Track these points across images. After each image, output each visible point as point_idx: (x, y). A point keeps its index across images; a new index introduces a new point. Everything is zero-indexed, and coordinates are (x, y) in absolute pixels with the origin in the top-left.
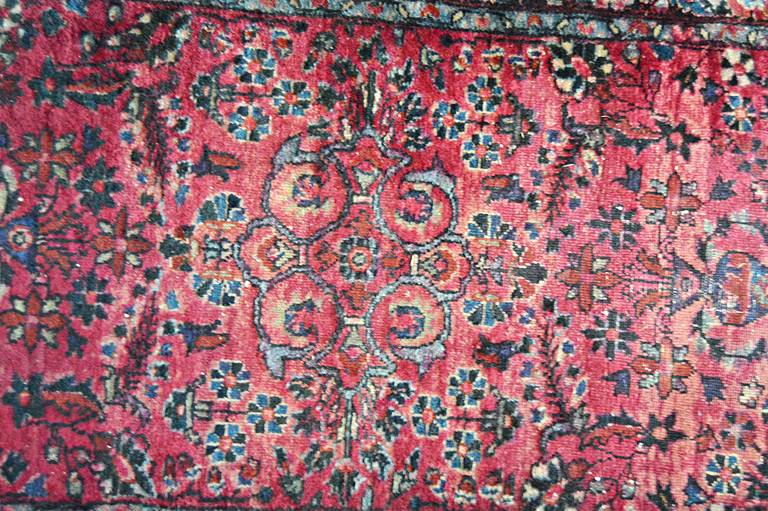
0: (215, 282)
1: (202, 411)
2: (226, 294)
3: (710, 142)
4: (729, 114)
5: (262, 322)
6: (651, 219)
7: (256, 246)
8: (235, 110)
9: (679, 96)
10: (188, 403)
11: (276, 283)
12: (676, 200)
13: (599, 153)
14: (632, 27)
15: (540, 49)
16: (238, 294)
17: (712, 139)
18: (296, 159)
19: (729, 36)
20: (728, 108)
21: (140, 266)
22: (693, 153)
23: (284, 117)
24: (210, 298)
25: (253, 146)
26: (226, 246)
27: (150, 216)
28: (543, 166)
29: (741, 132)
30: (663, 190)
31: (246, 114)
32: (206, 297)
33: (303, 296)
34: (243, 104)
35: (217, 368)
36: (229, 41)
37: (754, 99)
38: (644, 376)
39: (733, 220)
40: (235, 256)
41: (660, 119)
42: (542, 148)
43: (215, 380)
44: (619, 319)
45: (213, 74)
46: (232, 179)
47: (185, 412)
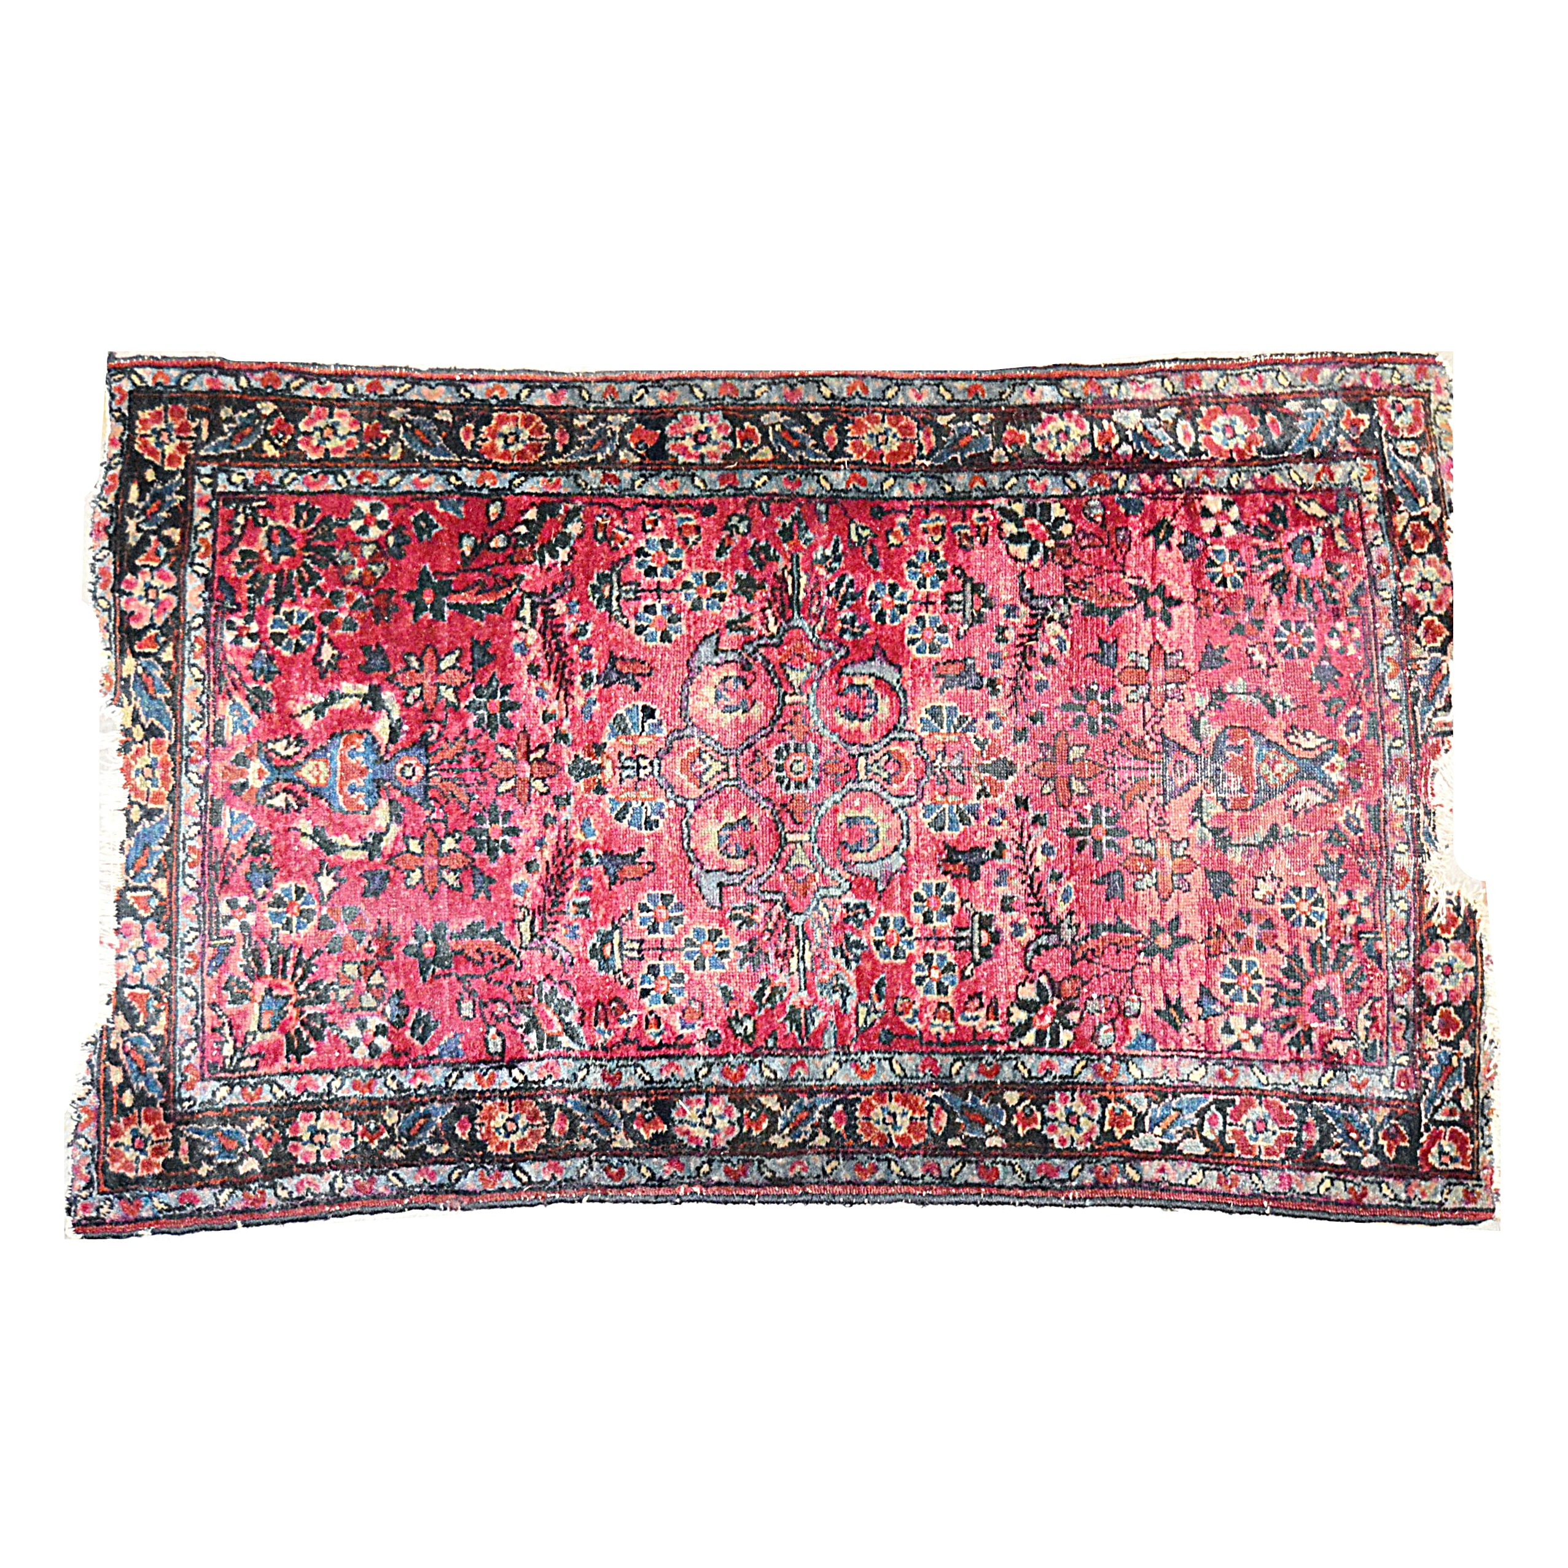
0: (634, 804)
1: (633, 950)
2: (647, 817)
3: (1195, 603)
4: (1215, 570)
5: (693, 846)
6: (1132, 697)
7: (678, 760)
8: (641, 610)
9: (1154, 555)
10: (616, 942)
11: (704, 800)
12: (1160, 673)
13: (1065, 627)
14: (1091, 479)
15: (987, 513)
16: (663, 816)
17: (1196, 600)
18: (717, 660)
19: (1207, 480)
20: (1213, 564)
21: (548, 792)
22: (1175, 618)
23: (699, 614)
24: (630, 824)
25: (666, 649)
26: (643, 762)
27: (555, 736)
28: (1002, 646)
29: (1230, 588)
30: (1144, 662)
31: (655, 613)
32: (625, 822)
33: (736, 814)
34: (649, 602)
35: (645, 901)
36: (628, 532)
37: (1243, 550)
38: (1140, 876)
39: (1230, 690)
40: (656, 773)
41: (1133, 582)
42: (998, 626)
43: (645, 914)
44: (1104, 814)
45: (612, 570)
46: (645, 688)
47: (612, 952)
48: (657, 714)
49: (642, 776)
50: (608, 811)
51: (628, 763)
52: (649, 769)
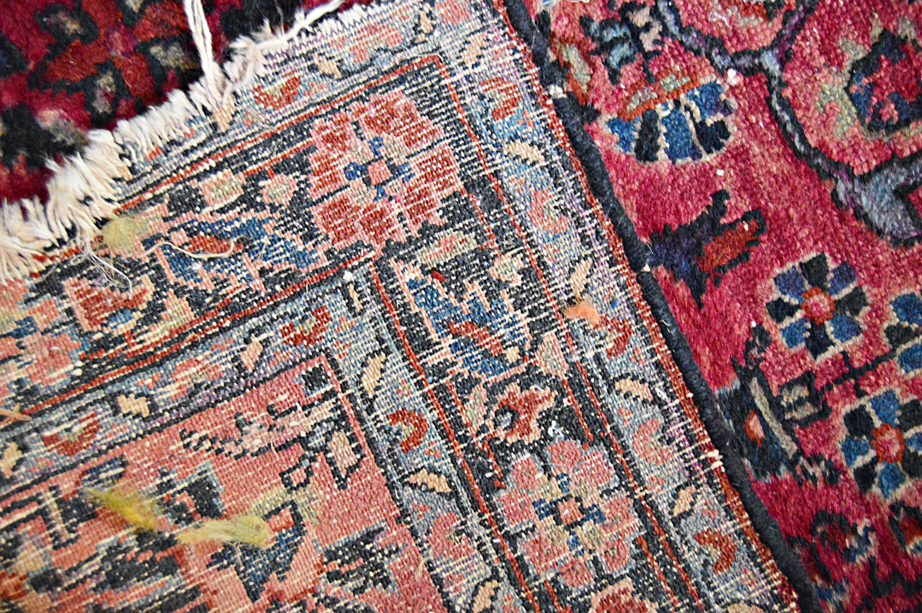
0: (662, 113)
1: (800, 402)
2: (700, 127)
5: (813, 141)
10: (761, 403)
11: (792, 39)
16: (726, 109)
24: (672, 154)
32: (662, 155)
33: (865, 34)
35: (776, 295)
40: (674, 29)
43: (788, 322)
47: (766, 428)
49: (648, 46)
50: (617, 150)
51: (610, 35)
52: (657, 28)
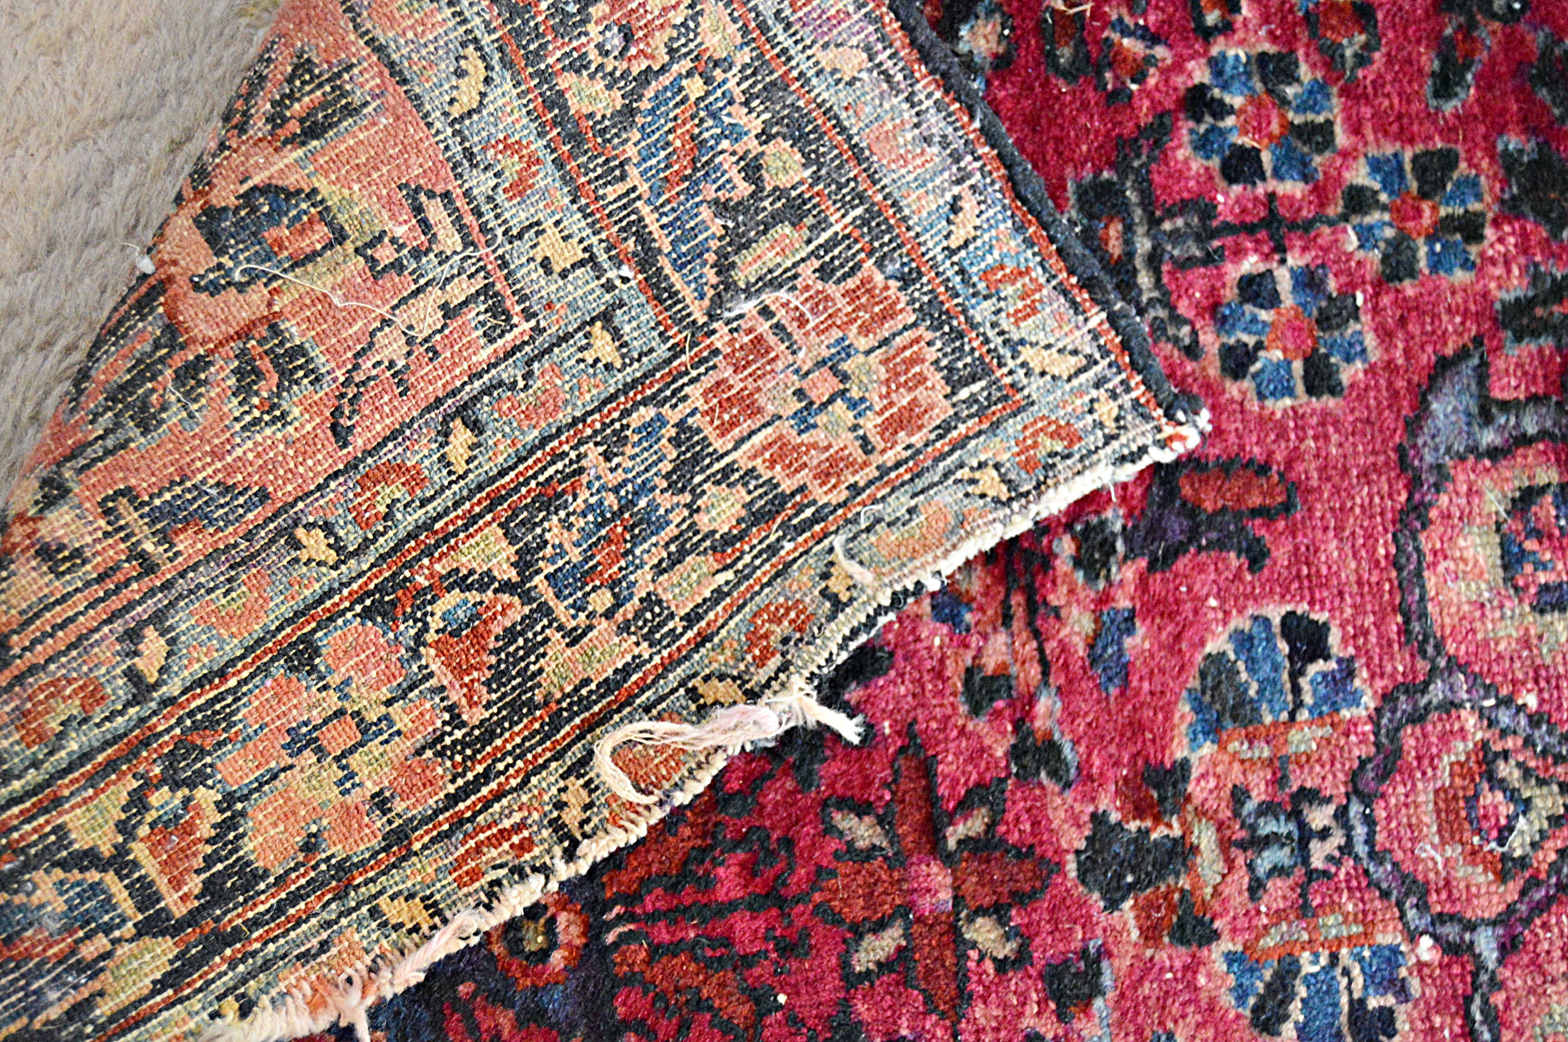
48: (1334, 638)
49: (1317, 862)
50: (1227, 1000)
51: (1267, 827)
52: (1337, 839)
